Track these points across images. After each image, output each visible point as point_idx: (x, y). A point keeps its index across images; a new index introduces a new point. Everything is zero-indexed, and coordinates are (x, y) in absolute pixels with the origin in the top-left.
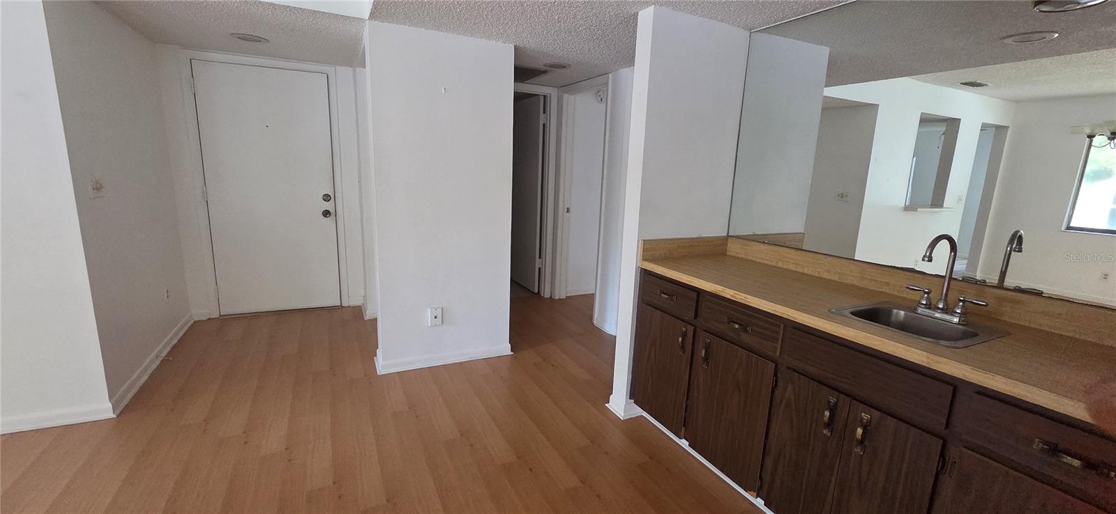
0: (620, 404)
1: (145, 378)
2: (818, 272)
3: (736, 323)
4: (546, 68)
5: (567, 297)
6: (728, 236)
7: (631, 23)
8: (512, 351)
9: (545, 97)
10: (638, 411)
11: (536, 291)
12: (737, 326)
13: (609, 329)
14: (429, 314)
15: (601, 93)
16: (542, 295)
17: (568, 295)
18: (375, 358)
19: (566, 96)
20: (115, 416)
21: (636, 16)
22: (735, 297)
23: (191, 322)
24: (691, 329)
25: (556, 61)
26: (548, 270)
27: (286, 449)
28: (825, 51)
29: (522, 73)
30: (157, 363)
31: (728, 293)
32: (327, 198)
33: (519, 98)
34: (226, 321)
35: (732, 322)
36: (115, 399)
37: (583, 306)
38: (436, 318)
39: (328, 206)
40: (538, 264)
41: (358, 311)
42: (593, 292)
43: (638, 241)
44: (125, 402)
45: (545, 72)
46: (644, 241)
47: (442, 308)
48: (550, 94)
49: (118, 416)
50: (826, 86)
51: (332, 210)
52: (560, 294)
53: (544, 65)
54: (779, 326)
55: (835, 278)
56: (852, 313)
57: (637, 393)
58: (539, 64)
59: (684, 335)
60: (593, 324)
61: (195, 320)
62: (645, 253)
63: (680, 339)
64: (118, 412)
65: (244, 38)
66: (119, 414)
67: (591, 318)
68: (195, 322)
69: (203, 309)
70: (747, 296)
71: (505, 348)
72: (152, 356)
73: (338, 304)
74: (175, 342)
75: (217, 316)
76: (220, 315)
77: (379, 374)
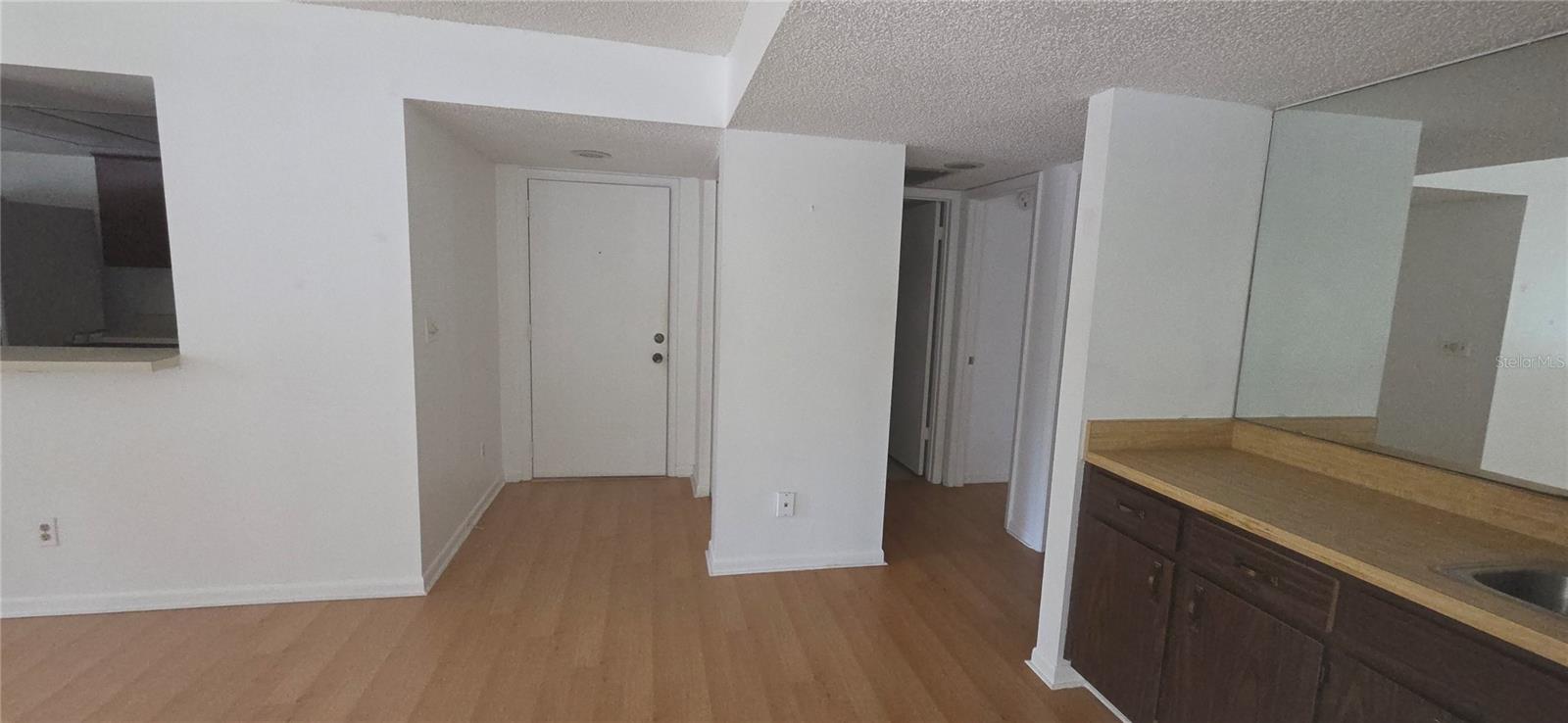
0: (1048, 662)
1: (455, 550)
2: (1406, 491)
3: (1252, 568)
4: (946, 169)
5: (965, 485)
6: (1235, 420)
7: (1079, 112)
8: (885, 560)
9: (943, 204)
10: (1077, 680)
11: (921, 473)
12: (1252, 573)
13: (1032, 541)
14: (778, 500)
15: (1025, 199)
16: (929, 480)
17: (967, 482)
18: (706, 552)
19: (973, 203)
20: (423, 592)
21: (1085, 103)
22: (1247, 526)
23: (503, 484)
24: (1169, 565)
25: (963, 160)
26: (939, 443)
27: (601, 663)
28: (1415, 128)
29: (914, 176)
30: (468, 532)
31: (1237, 519)
32: (659, 339)
33: (909, 205)
34: (539, 484)
35: (1245, 565)
36: (427, 572)
37: (990, 501)
38: (786, 505)
39: (660, 349)
40: (924, 433)
41: (686, 484)
42: (1006, 480)
43: (1082, 422)
44: (436, 577)
45: (944, 174)
46: (1093, 422)
47: (795, 494)
48: (951, 201)
49: (430, 593)
50: (1417, 174)
51: (664, 354)
52: (955, 480)
53: (945, 165)
54: (1332, 584)
55: (1442, 505)
56: (1476, 577)
57: (1075, 650)
58: (938, 165)
59: (1158, 573)
60: (1005, 529)
61: (507, 482)
62: (1094, 440)
63: (1151, 579)
64: (429, 589)
65: (585, 154)
66: (430, 591)
67: (1002, 520)
68: (507, 485)
69: (515, 470)
70: (1270, 527)
71: (876, 556)
72: (464, 523)
73: (663, 473)
74: (486, 508)
75: (530, 479)
76: (534, 478)
77: (711, 575)
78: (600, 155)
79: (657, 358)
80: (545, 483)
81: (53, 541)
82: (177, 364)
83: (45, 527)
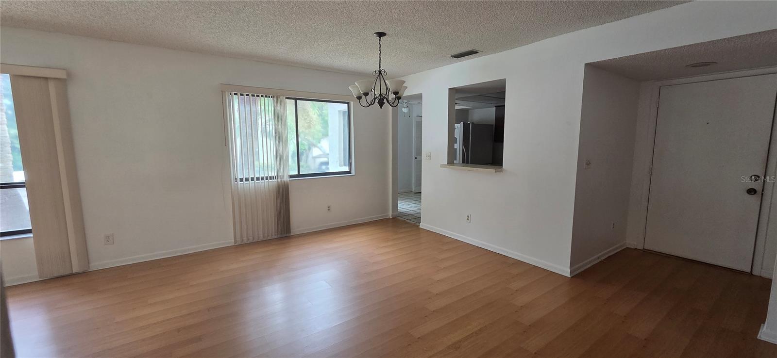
1: (588, 266)
18: (762, 324)
20: (568, 275)
23: (625, 247)
30: (597, 261)
34: (646, 253)
36: (573, 268)
39: (756, 186)
44: (576, 273)
49: (571, 278)
51: (758, 190)
61: (628, 246)
64: (572, 276)
65: (696, 66)
66: (573, 276)
68: (627, 248)
69: (633, 241)
72: (596, 256)
73: (749, 270)
74: (610, 254)
75: (642, 249)
76: (644, 249)
77: (758, 337)
78: (706, 64)
79: (752, 191)
80: (651, 253)
81: (469, 221)
82: (502, 171)
83: (468, 217)
